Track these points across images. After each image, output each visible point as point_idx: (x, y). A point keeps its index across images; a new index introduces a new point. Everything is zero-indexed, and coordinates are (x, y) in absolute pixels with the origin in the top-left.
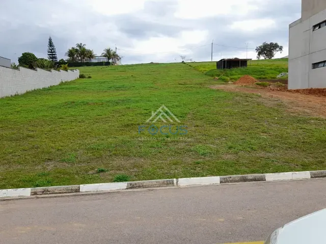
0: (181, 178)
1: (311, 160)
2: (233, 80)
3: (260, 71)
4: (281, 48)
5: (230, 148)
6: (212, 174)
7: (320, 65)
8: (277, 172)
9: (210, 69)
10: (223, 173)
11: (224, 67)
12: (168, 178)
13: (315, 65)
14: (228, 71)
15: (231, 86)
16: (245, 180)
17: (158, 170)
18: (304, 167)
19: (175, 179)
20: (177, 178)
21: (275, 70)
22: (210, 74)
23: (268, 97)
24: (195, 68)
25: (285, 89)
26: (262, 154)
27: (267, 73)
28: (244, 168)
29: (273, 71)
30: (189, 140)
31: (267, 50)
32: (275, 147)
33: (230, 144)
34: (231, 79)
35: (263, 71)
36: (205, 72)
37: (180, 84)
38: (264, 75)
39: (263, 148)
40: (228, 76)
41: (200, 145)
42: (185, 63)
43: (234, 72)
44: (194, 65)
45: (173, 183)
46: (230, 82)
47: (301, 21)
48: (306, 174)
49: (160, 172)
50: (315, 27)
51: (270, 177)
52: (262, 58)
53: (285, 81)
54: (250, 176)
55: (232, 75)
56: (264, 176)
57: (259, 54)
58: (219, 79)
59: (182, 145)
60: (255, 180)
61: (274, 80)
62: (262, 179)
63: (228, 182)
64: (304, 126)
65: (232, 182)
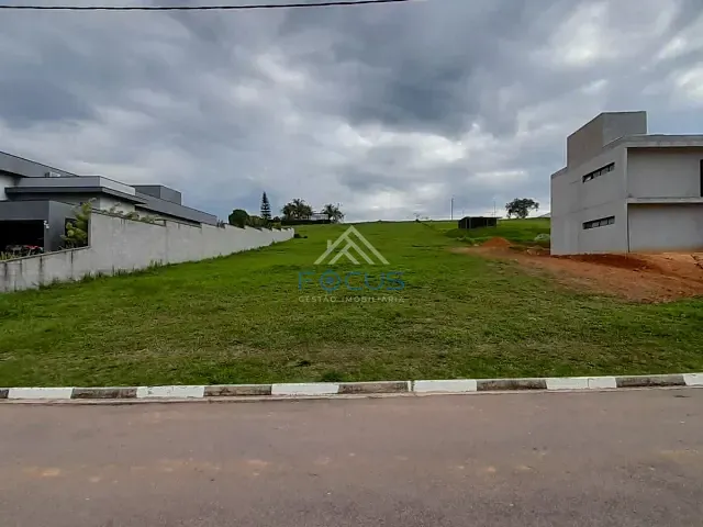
0: (420, 379)
1: (612, 357)
2: (479, 242)
3: (513, 232)
4: (537, 206)
5: (487, 334)
6: (465, 375)
7: (602, 223)
8: (563, 376)
9: (451, 229)
10: (481, 374)
11: (468, 227)
12: (399, 379)
13: (587, 225)
14: (472, 231)
15: (477, 250)
16: (515, 387)
18: (605, 369)
19: (409, 382)
20: (413, 380)
21: (532, 231)
22: (449, 234)
23: (528, 263)
24: (432, 227)
25: (548, 254)
26: (535, 344)
27: (523, 235)
28: (511, 367)
29: (530, 232)
30: (429, 320)
31: (520, 206)
32: (551, 335)
33: (486, 327)
34: (477, 241)
35: (517, 232)
36: (444, 232)
38: (519, 236)
39: (535, 337)
40: (473, 237)
41: (444, 327)
42: (420, 222)
43: (480, 232)
44: (431, 224)
45: (406, 388)
46: (475, 245)
48: (610, 381)
49: (388, 368)
50: (586, 177)
51: (553, 383)
52: (513, 216)
53: (547, 245)
54: (522, 380)
55: (478, 236)
56: (544, 381)
57: (510, 212)
58: (463, 241)
59: (419, 328)
60: (530, 387)
61: (531, 243)
62: (542, 387)
63: (489, 389)
64: (586, 304)
65: (494, 388)
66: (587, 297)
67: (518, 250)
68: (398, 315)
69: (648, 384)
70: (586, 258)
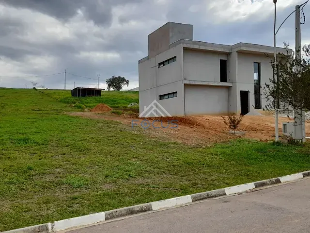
0: (58, 220)
1: (187, 183)
2: (89, 108)
3: (113, 101)
4: (127, 82)
5: (106, 176)
6: (95, 210)
7: (170, 96)
8: (161, 199)
9: (65, 97)
10: (107, 207)
11: (79, 95)
12: (40, 223)
13: (162, 97)
14: (83, 99)
15: (88, 114)
16: (132, 212)
17: (23, 213)
18: (184, 192)
19: (49, 223)
20: (52, 222)
21: (126, 100)
22: (66, 101)
24: (48, 95)
25: (137, 117)
26: (140, 180)
27: (120, 103)
28: (127, 199)
29: (124, 101)
30: (58, 170)
31: (116, 82)
32: (150, 172)
33: (106, 172)
34: (87, 107)
35: (115, 101)
36: (59, 99)
37: (33, 110)
38: (117, 104)
39: (140, 175)
40: (83, 104)
41: (72, 175)
42: (36, 90)
43: (89, 100)
44: (47, 92)
45: (47, 229)
46: (86, 110)
47: (148, 58)
48: (187, 199)
49: (27, 216)
50: (160, 64)
51: (156, 205)
52: (112, 89)
53: (137, 111)
54: (137, 207)
55: (87, 103)
56: (151, 205)
57: (109, 86)
58: (75, 106)
59: (51, 178)
60: (142, 211)
61: (126, 109)
62: (149, 209)
63: (114, 217)
64: (166, 150)
65: (118, 216)
66: (166, 145)
67: (118, 114)
68: (30, 169)
69: (208, 197)
70: (162, 119)
